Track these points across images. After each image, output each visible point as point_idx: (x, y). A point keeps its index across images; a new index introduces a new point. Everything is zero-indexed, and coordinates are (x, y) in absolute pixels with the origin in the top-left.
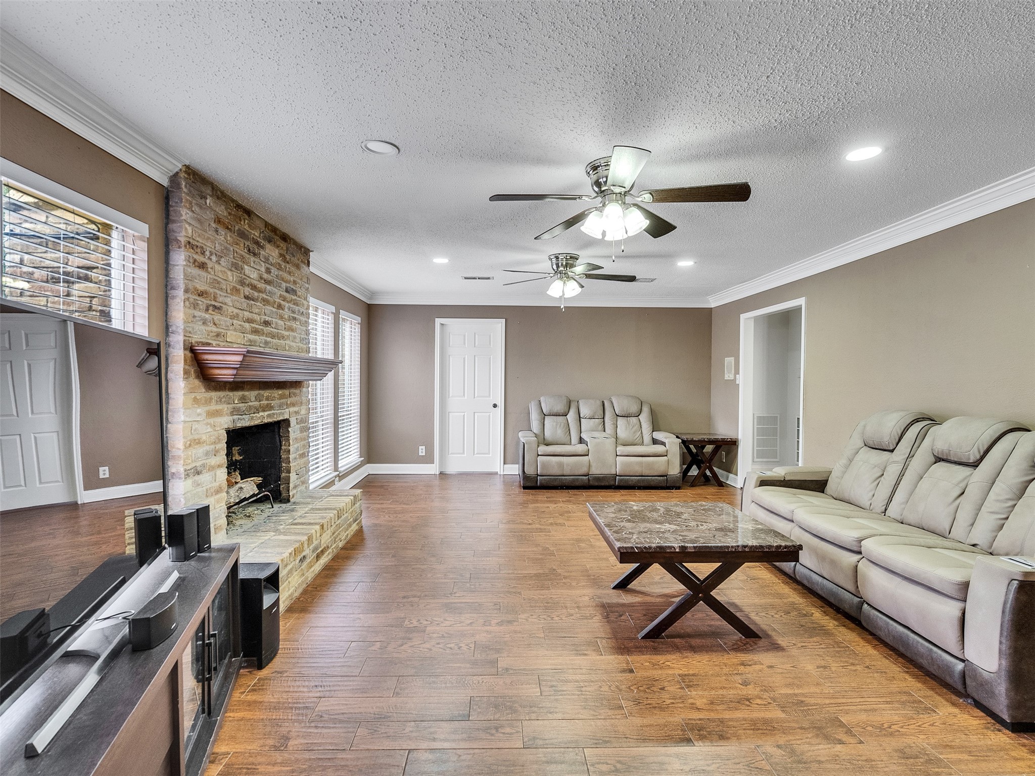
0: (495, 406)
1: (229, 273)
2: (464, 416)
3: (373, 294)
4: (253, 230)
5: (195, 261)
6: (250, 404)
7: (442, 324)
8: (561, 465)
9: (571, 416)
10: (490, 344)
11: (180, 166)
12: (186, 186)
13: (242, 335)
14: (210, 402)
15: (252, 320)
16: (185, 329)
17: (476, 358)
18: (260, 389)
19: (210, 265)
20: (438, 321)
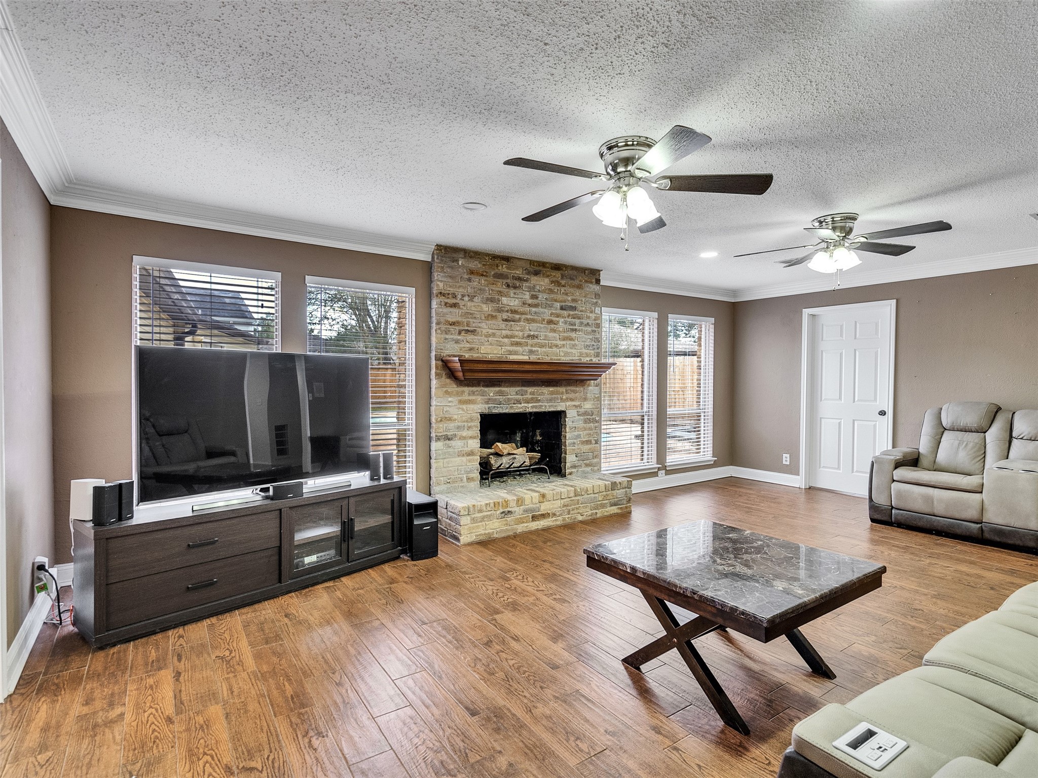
0: (883, 413)
1: (484, 306)
2: (840, 424)
3: (734, 292)
4: (513, 270)
5: (446, 304)
6: (509, 397)
7: (813, 316)
8: (929, 500)
9: (994, 434)
10: (877, 333)
11: (434, 247)
12: (437, 258)
13: (500, 348)
14: (462, 394)
15: (511, 336)
16: (436, 347)
17: (857, 353)
18: (523, 386)
19: (461, 303)
20: (806, 312)
